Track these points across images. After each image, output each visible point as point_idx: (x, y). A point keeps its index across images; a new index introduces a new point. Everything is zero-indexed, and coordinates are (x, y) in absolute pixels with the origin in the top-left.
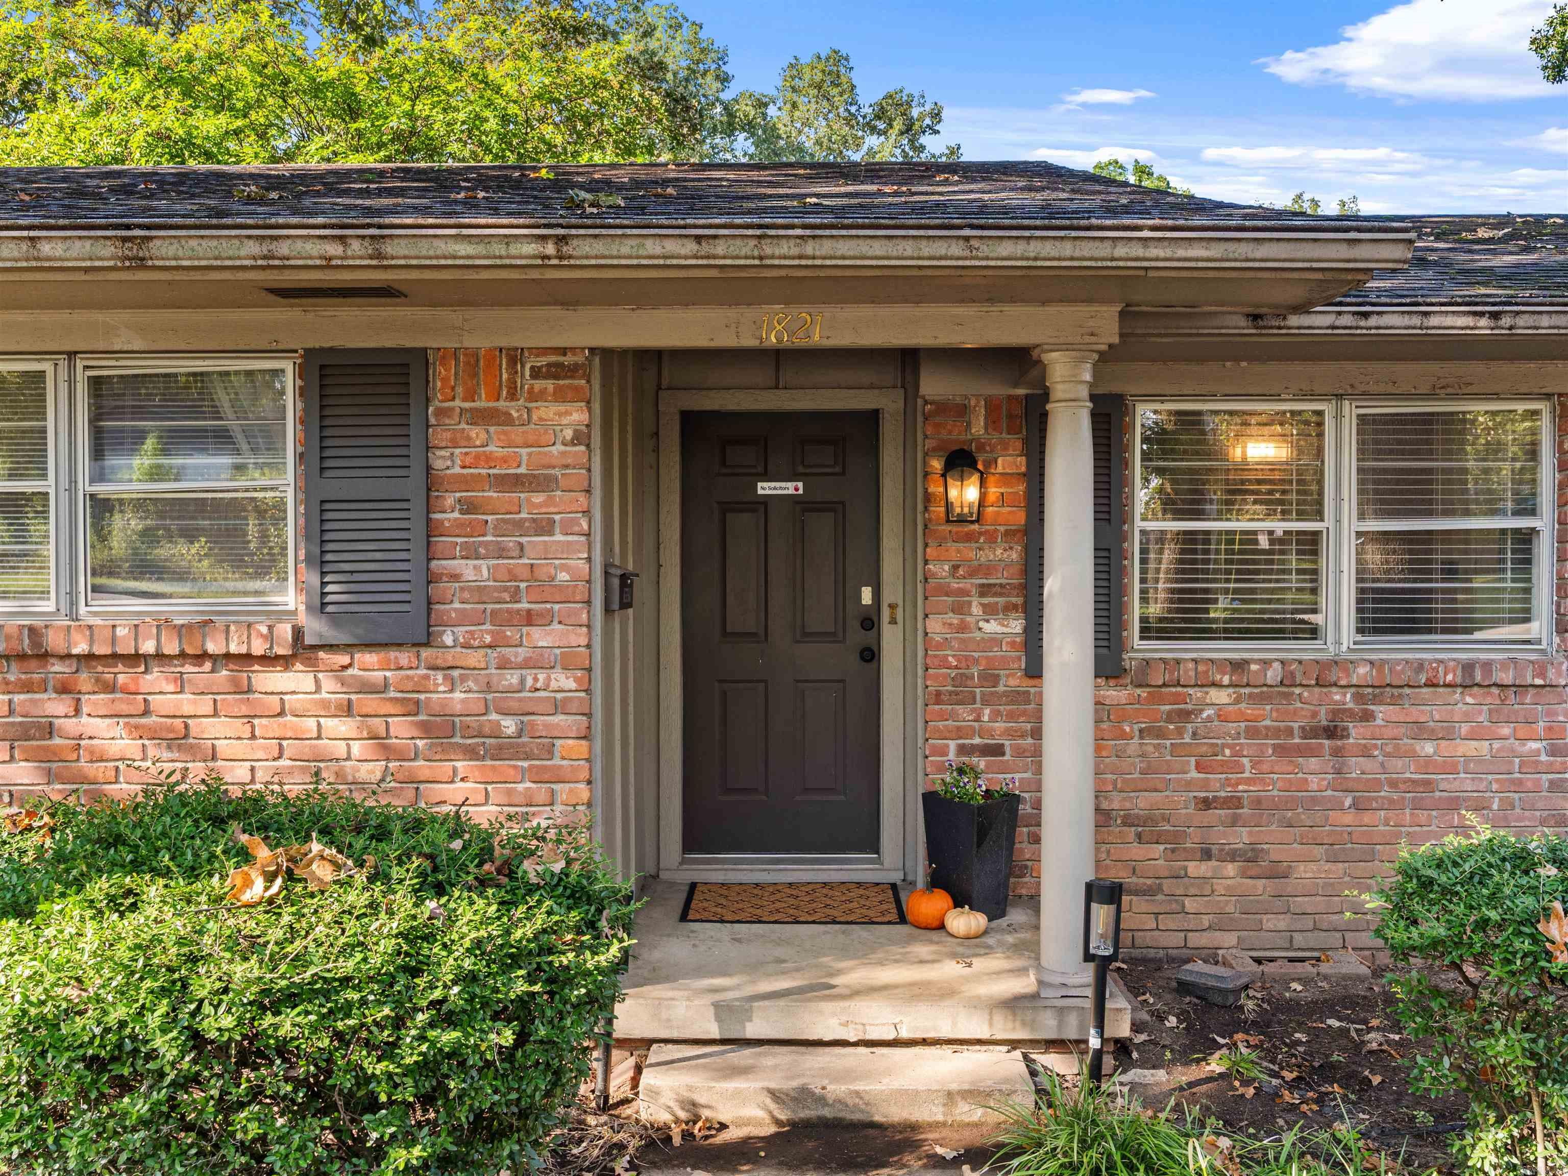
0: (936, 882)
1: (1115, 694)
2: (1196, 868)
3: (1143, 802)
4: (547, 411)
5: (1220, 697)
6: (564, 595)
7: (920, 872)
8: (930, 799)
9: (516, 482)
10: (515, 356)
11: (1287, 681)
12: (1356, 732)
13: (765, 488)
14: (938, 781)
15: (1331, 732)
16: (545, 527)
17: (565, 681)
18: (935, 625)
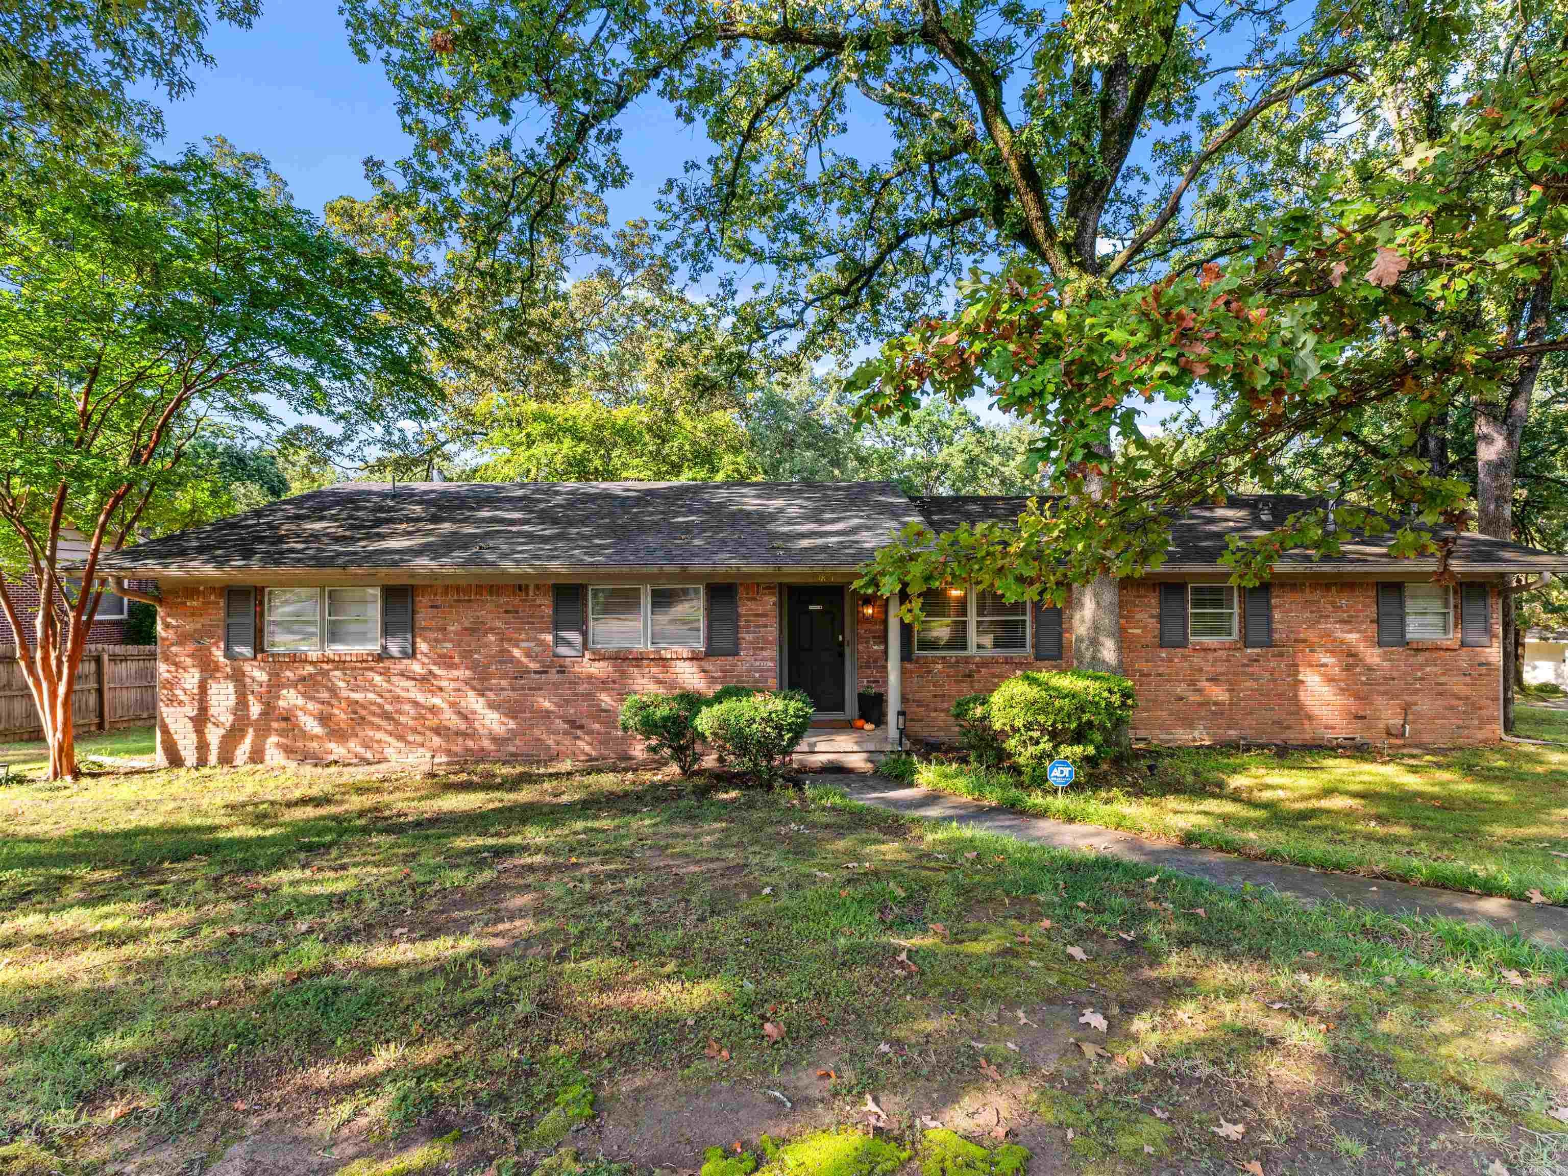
0: (861, 717)
1: (908, 666)
2: (933, 714)
3: (918, 696)
4: (766, 598)
5: (940, 666)
6: (770, 643)
7: (856, 713)
8: (860, 696)
9: (757, 615)
10: (758, 585)
11: (957, 662)
12: (976, 677)
13: (811, 607)
14: (861, 690)
15: (969, 676)
16: (766, 626)
17: (770, 664)
18: (860, 647)
